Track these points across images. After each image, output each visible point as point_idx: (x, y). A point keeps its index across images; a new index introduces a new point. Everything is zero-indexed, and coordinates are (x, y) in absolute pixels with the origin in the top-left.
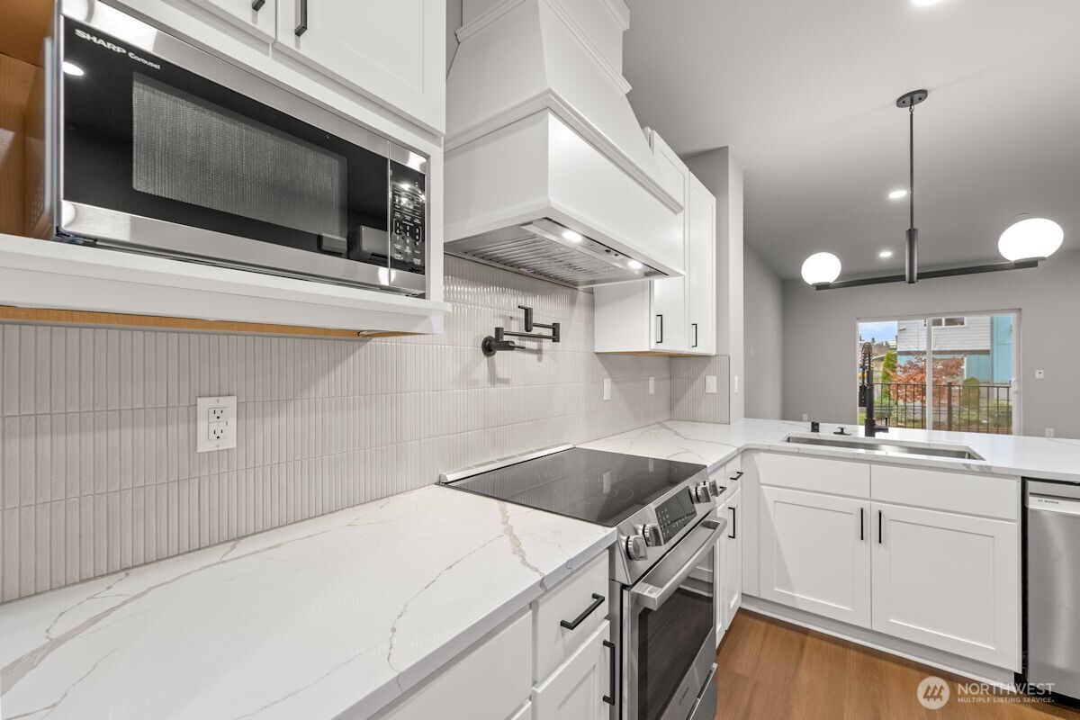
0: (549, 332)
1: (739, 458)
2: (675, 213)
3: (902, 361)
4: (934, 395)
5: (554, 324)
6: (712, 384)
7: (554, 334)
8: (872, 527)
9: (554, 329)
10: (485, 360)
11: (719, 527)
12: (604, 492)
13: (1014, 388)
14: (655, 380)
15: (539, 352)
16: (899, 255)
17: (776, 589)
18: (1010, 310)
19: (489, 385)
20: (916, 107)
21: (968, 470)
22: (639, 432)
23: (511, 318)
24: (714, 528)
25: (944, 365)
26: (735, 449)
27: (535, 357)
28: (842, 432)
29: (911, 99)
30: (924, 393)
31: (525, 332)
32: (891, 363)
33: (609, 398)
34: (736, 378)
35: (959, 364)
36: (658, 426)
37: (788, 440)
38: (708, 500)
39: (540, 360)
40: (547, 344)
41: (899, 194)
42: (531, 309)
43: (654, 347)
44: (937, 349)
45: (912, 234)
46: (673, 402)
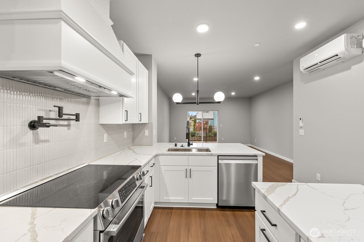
0: (74, 117)
1: (154, 159)
2: (131, 75)
3: (197, 121)
4: (203, 130)
5: (76, 114)
6: (147, 132)
7: (76, 118)
8: (189, 174)
9: (76, 116)
10: (30, 132)
11: (145, 187)
12: (104, 179)
13: (217, 129)
14: (127, 132)
15: (69, 125)
16: (196, 95)
17: (165, 198)
18: (216, 110)
19: (34, 144)
20: (199, 58)
21: (208, 155)
22: (119, 152)
23: (50, 111)
24: (143, 188)
25: (206, 122)
26: (152, 156)
27: (66, 128)
28: (182, 146)
29: (198, 55)
30: (201, 129)
31: (59, 118)
32: (195, 122)
33: (107, 141)
34: (155, 130)
35: (208, 122)
36: (128, 149)
37: (169, 150)
38: (141, 179)
39: (69, 129)
40: (73, 123)
41: (196, 79)
42: (62, 108)
43: (124, 122)
44: (204, 118)
45: (198, 91)
46: (134, 139)
